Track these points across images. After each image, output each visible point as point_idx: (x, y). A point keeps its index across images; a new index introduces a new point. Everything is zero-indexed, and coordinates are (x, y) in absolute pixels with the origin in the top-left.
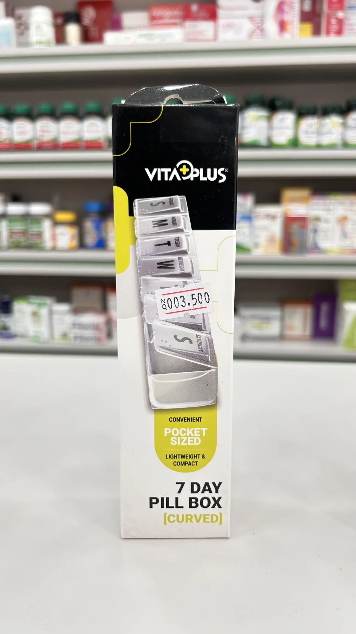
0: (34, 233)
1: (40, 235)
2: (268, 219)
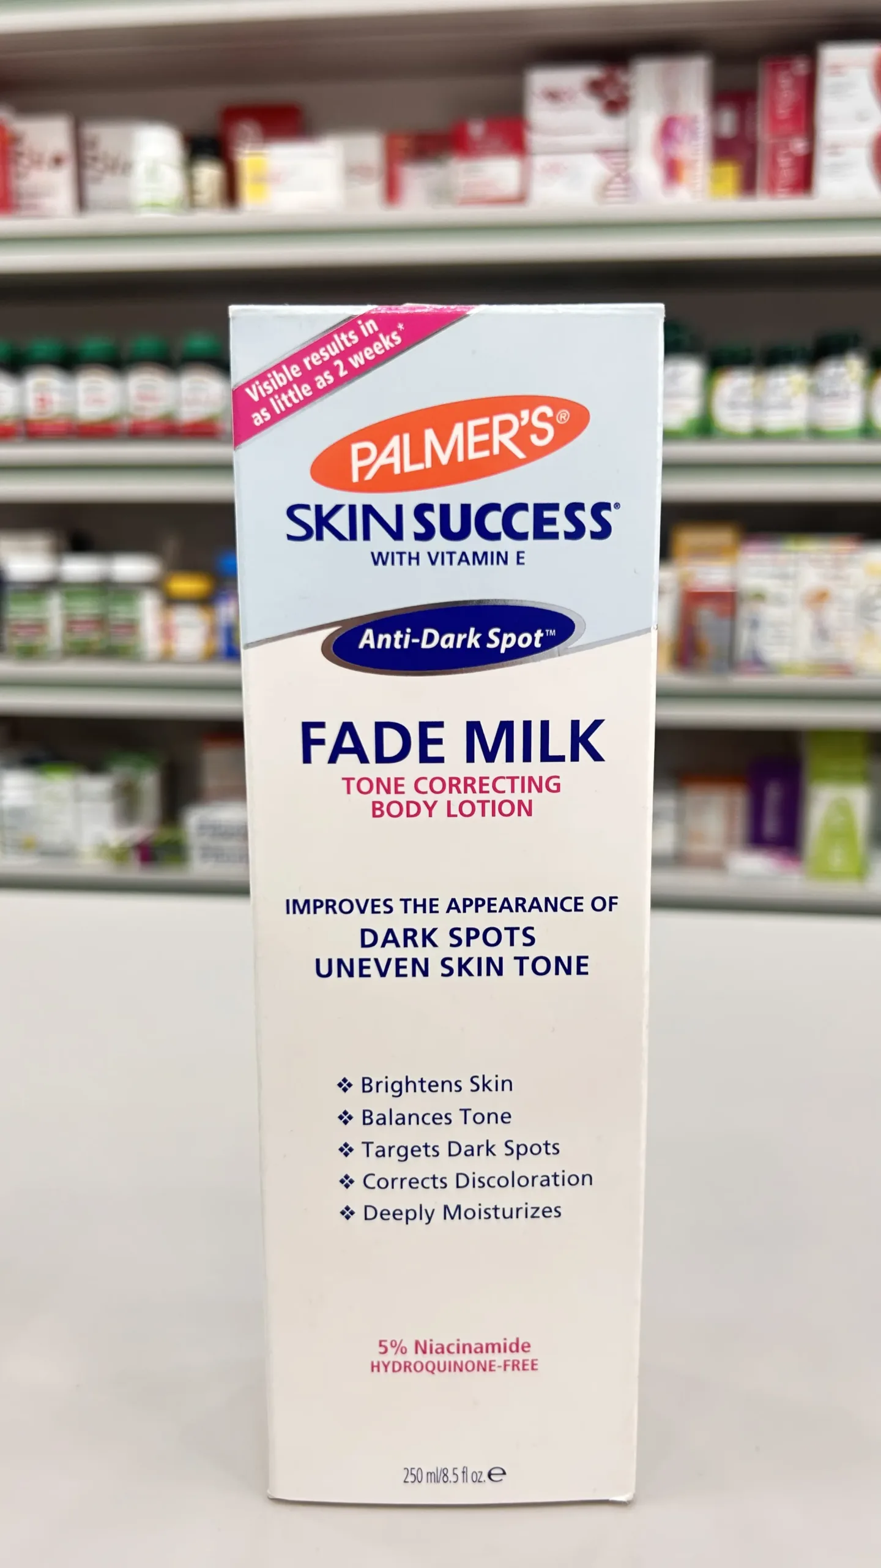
0: (120, 623)
1: (132, 627)
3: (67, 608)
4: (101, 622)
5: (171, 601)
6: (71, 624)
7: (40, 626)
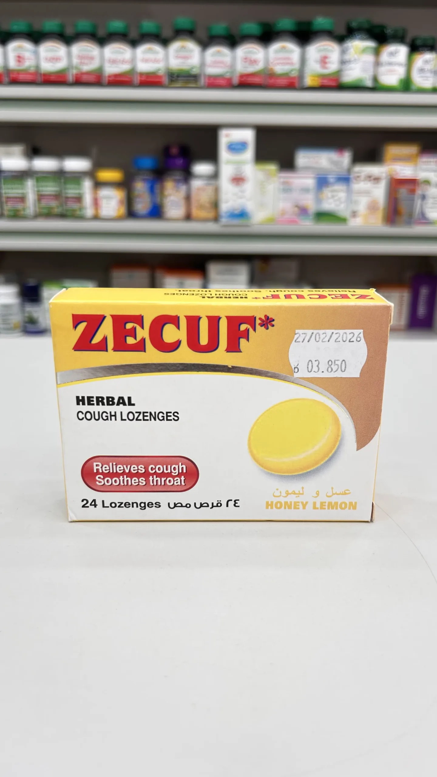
0: (69, 195)
1: (79, 199)
2: (370, 181)
3: (38, 187)
4: (57, 196)
5: (98, 184)
6: (40, 197)
7: (22, 199)
